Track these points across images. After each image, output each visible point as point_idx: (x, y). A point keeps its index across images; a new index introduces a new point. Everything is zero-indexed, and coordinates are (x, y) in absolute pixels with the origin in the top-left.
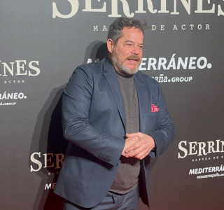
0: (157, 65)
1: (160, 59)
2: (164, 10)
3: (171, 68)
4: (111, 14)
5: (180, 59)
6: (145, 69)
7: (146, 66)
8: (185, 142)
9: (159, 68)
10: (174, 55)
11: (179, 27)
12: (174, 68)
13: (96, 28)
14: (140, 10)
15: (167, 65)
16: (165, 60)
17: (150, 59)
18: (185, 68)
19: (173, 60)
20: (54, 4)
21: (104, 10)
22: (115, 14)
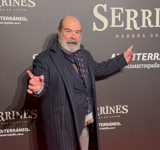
0: (153, 57)
1: (155, 54)
2: (158, 25)
4: (126, 28)
6: (146, 60)
7: (147, 58)
9: (154, 59)
13: (117, 36)
14: (144, 25)
15: (159, 57)
16: (158, 54)
17: (149, 54)
20: (94, 23)
21: (122, 26)
22: (129, 28)
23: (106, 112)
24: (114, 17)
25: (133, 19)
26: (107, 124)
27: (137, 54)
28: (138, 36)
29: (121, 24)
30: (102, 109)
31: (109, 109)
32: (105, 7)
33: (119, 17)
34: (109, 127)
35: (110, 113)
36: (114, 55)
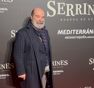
0: (82, 32)
1: (84, 30)
2: (85, 13)
3: (87, 33)
5: (90, 30)
6: (78, 34)
7: (79, 33)
8: (92, 59)
9: (83, 33)
10: (88, 29)
11: (90, 19)
12: (88, 33)
13: (61, 20)
14: (77, 13)
15: (86, 32)
16: (85, 30)
17: (80, 30)
18: (92, 33)
19: (88, 30)
20: (48, 12)
21: (64, 13)
22: (68, 15)
23: (54, 64)
24: (59, 8)
25: (70, 10)
27: (73, 30)
28: (74, 19)
29: (63, 13)
32: (54, 2)
33: (62, 8)
34: (57, 73)
35: (57, 65)
36: (59, 31)
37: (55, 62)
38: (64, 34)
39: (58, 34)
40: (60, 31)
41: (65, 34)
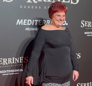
2: (49, 0)
4: (28, 1)
13: (21, 7)
14: (40, 0)
23: (12, 62)
26: (13, 71)
27: (35, 20)
28: (36, 7)
30: (10, 60)
31: (15, 59)
35: (16, 63)
36: (18, 20)
37: (12, 59)
38: (24, 24)
39: (17, 24)
40: (20, 21)
41: (26, 24)
